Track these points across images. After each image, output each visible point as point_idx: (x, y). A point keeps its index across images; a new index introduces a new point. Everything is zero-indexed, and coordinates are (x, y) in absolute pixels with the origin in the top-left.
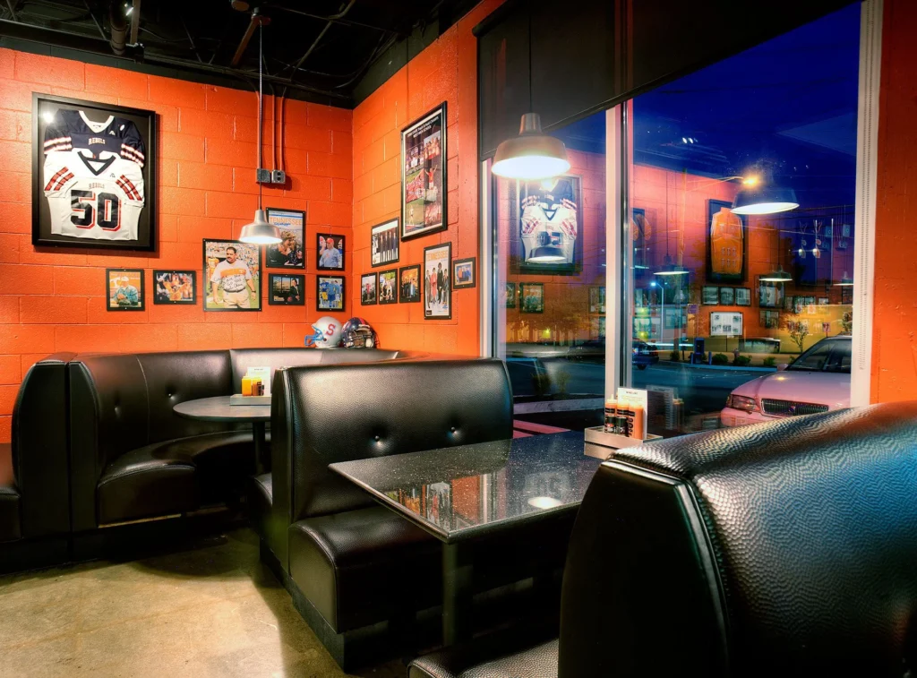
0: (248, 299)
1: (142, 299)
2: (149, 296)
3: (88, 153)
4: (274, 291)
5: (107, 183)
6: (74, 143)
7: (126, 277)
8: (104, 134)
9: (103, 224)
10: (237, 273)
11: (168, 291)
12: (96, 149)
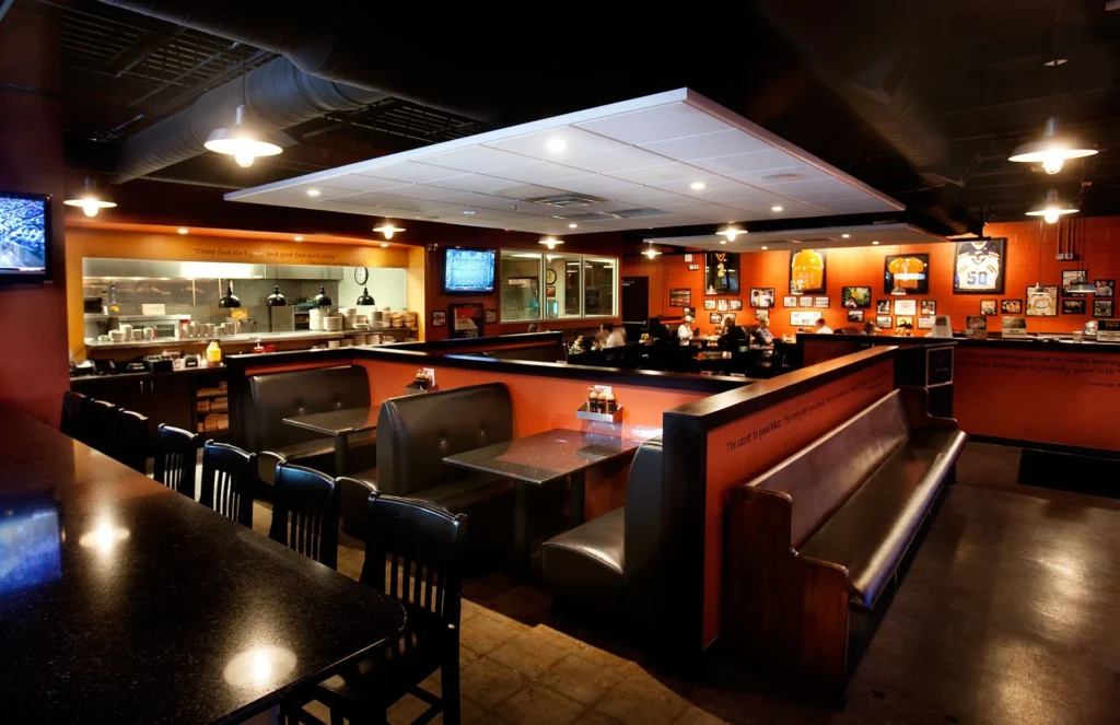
0: (1050, 312)
1: (996, 310)
2: (999, 310)
3: (975, 257)
4: (1064, 307)
5: (983, 267)
6: (970, 254)
7: (989, 303)
8: (982, 250)
9: (980, 283)
10: (1044, 300)
11: (1008, 308)
12: (978, 256)
